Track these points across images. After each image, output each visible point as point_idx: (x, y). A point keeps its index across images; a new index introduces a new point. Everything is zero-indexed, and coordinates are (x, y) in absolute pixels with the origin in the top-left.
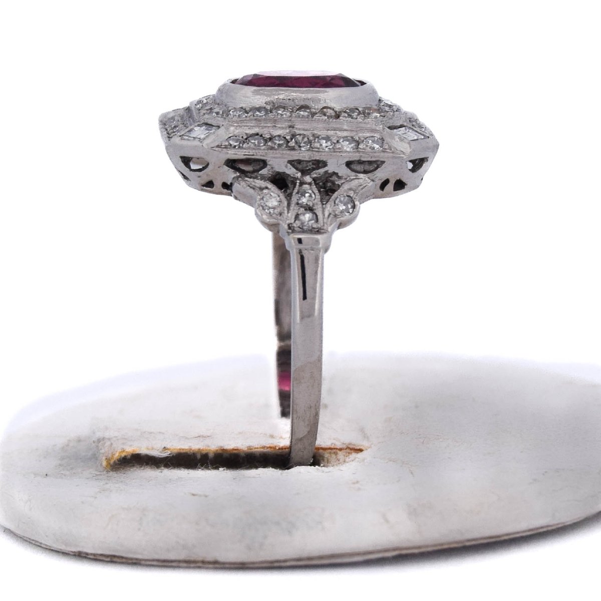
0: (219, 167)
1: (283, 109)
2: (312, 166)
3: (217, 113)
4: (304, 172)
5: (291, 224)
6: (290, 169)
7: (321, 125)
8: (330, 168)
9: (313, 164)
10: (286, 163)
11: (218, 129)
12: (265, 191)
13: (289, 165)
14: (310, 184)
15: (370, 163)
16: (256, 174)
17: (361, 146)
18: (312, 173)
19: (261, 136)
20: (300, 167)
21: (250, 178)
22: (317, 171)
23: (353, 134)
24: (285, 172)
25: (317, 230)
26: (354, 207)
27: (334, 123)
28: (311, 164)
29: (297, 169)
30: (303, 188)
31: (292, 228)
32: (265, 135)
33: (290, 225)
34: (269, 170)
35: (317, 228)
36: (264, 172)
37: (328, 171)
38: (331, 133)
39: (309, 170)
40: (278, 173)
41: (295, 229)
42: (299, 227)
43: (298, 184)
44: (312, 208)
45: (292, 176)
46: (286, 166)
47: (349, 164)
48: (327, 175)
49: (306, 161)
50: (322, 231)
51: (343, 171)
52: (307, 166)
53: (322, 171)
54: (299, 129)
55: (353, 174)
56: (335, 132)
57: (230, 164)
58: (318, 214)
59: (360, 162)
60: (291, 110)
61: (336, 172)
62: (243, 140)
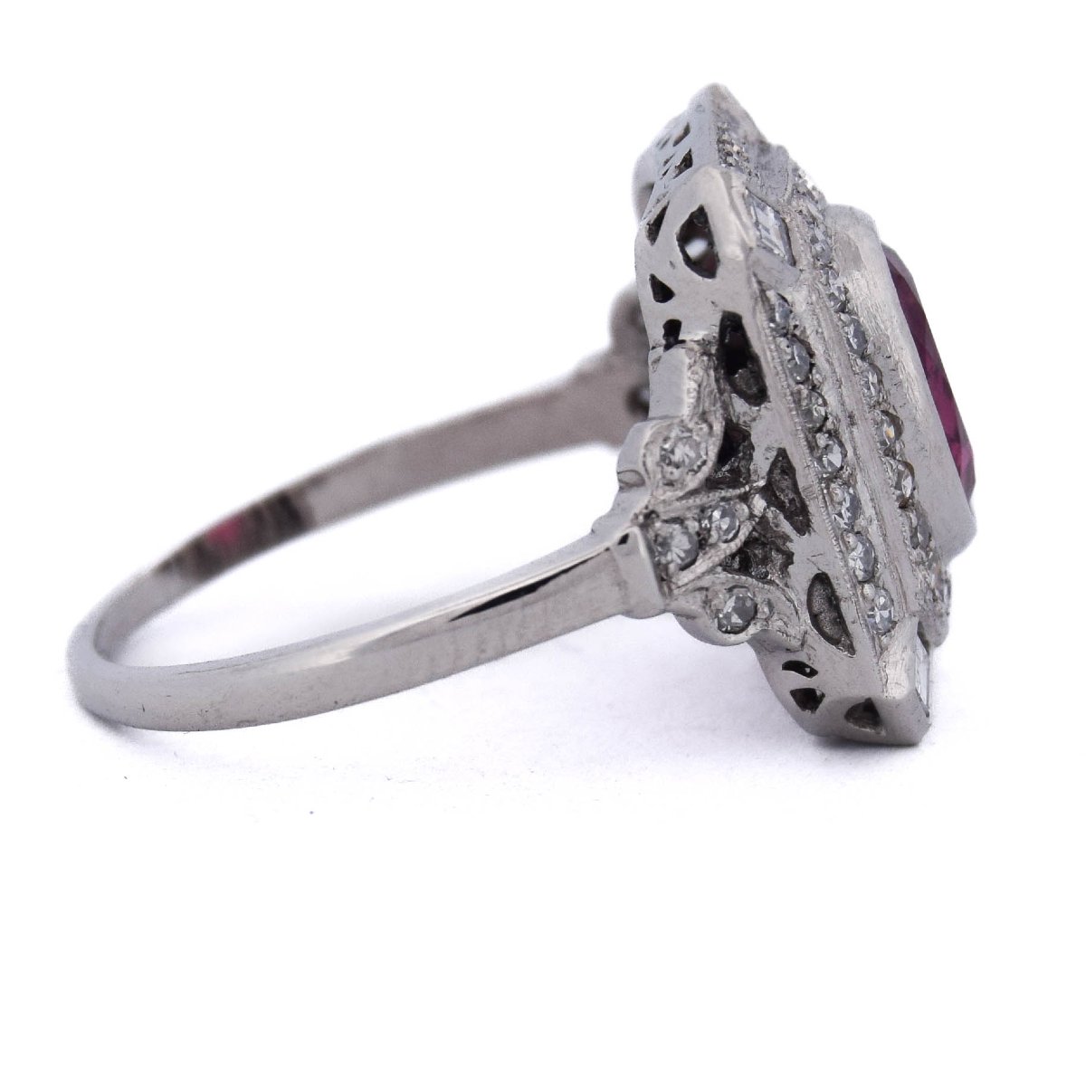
0: (713, 303)
1: (876, 381)
2: (786, 501)
3: (814, 240)
4: (769, 492)
5: (658, 516)
6: (767, 459)
7: (877, 481)
8: (798, 544)
9: (792, 501)
10: (776, 446)
11: (791, 265)
12: (704, 426)
13: (775, 453)
14: (752, 516)
15: (840, 621)
16: (728, 387)
17: (868, 589)
18: (773, 509)
19: (812, 365)
20: (777, 475)
21: (717, 381)
22: (781, 517)
23: (882, 558)
24: (753, 448)
25: (665, 577)
26: (736, 631)
27: (891, 507)
28: (791, 496)
29: (771, 472)
30: (738, 506)
31: (649, 521)
32: (817, 372)
33: (654, 516)
34: (745, 413)
35: (667, 575)
36: (739, 405)
37: (791, 541)
38: (868, 510)
39: (777, 497)
40: (746, 436)
41: (650, 530)
42: (657, 536)
43: (742, 490)
44: (706, 545)
45: (752, 467)
46: (768, 449)
47: (822, 579)
48: (779, 542)
49: (795, 484)
50: (666, 589)
51: (801, 574)
52: (783, 491)
53: (786, 527)
54: (852, 439)
55: (804, 598)
56: (874, 517)
57: (729, 323)
58: (697, 564)
59: (833, 602)
60: (881, 400)
61: (795, 558)
62: (790, 331)
